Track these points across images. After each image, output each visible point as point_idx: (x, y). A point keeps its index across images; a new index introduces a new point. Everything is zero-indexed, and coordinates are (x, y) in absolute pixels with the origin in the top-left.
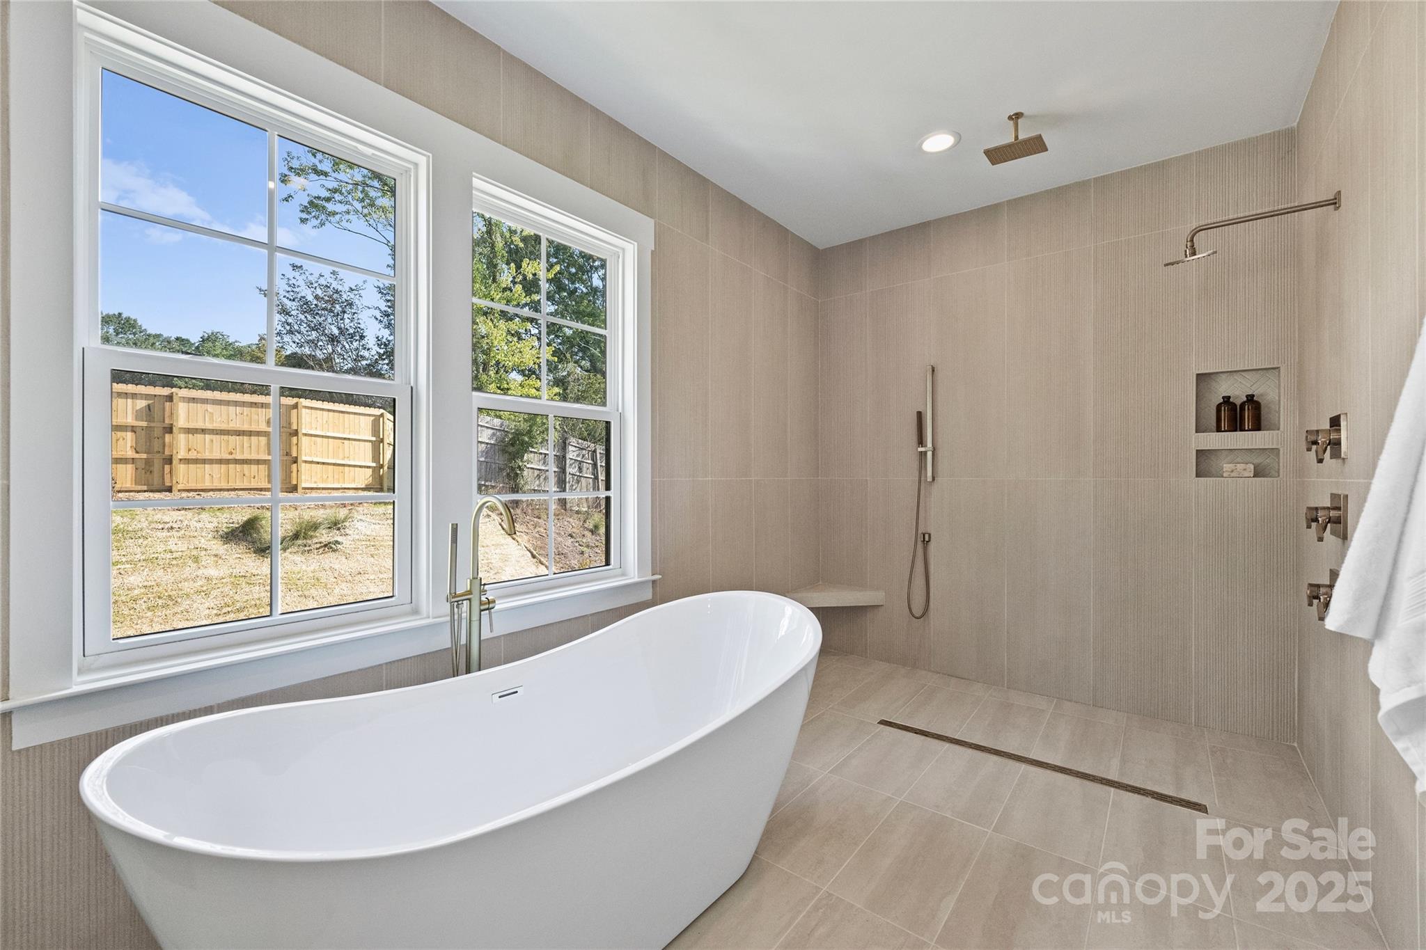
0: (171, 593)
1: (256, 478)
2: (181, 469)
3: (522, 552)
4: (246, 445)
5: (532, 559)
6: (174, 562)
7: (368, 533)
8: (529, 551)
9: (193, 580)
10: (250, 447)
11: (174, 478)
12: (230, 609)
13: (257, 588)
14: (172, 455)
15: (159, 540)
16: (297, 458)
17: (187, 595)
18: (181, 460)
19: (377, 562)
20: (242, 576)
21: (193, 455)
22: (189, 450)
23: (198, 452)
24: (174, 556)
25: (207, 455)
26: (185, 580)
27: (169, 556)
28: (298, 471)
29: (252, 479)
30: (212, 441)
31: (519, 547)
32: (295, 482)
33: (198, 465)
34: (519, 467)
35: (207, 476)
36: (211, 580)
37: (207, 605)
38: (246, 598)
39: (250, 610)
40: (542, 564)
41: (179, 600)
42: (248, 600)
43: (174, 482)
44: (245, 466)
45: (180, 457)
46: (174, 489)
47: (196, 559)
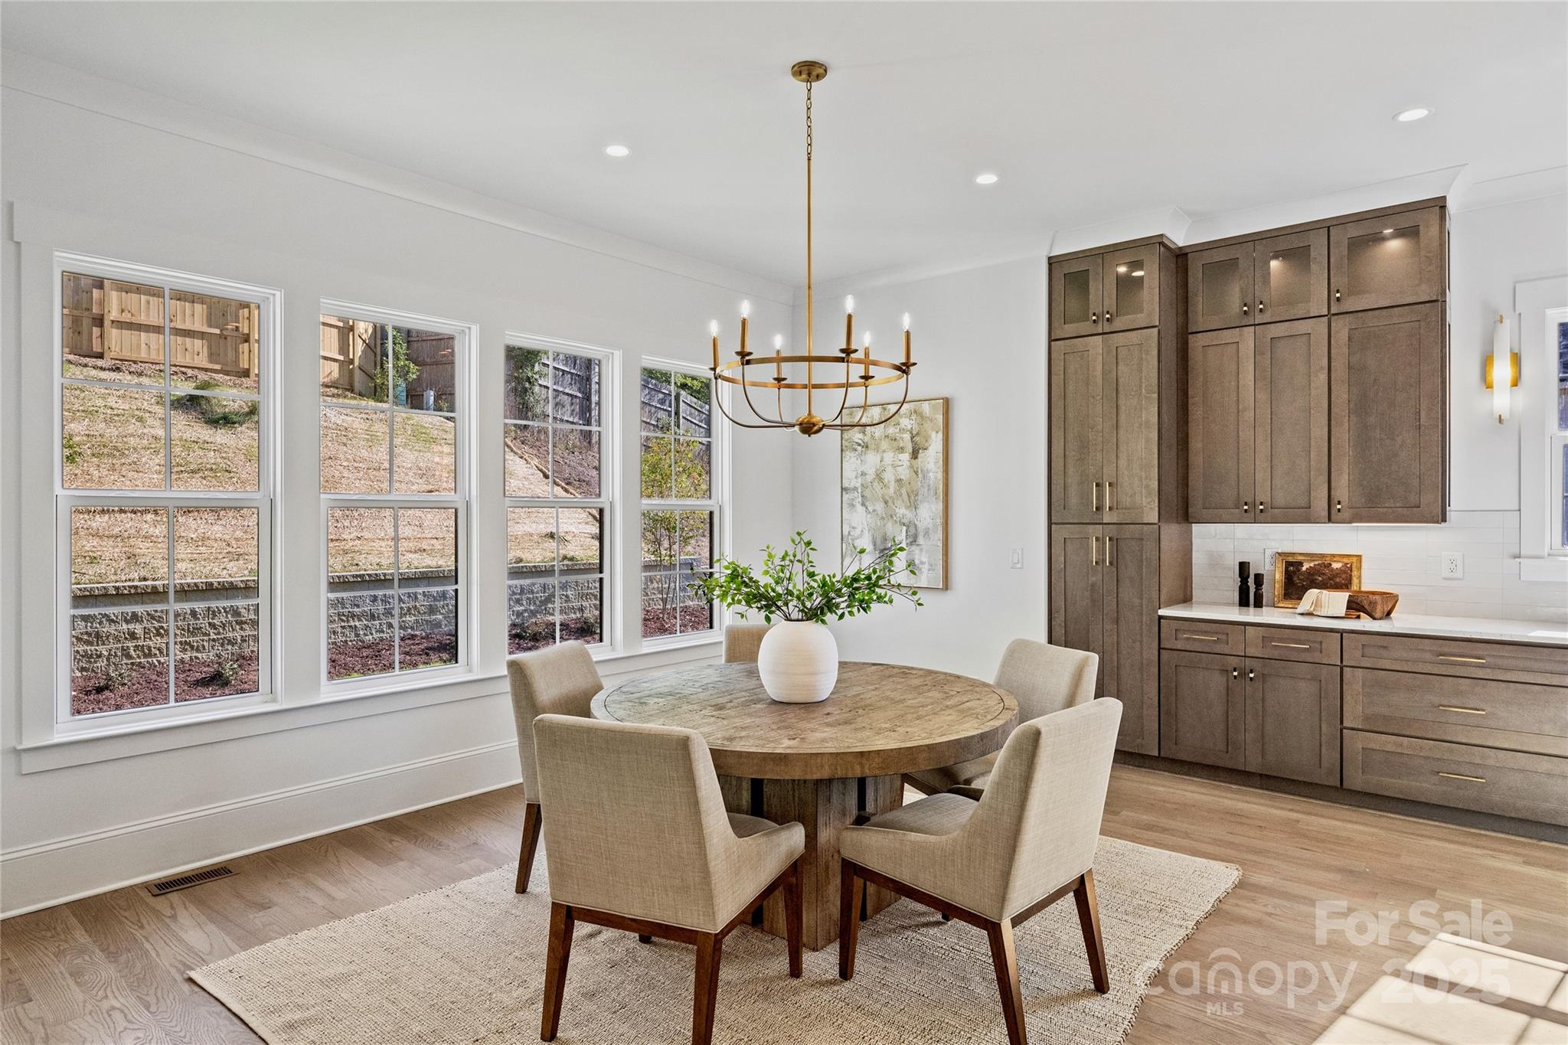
0: (116, 445)
1: (201, 355)
2: (113, 334)
3: (531, 471)
4: (188, 312)
5: (544, 479)
6: (117, 418)
7: (339, 422)
8: (541, 471)
9: (139, 436)
10: (193, 315)
11: (106, 343)
12: (183, 469)
13: (212, 453)
14: (103, 315)
15: (97, 396)
16: (248, 335)
17: (134, 449)
18: (113, 322)
19: (350, 451)
20: (194, 442)
21: (126, 317)
22: (123, 311)
23: (132, 315)
24: (115, 413)
25: (142, 319)
26: (132, 435)
27: (109, 411)
28: (250, 351)
29: (196, 356)
30: (148, 302)
31: (528, 465)
32: (246, 366)
33: (133, 332)
34: (528, 379)
35: (143, 345)
36: (160, 439)
37: (157, 461)
38: (200, 461)
39: (206, 473)
40: (558, 485)
41: (126, 452)
42: (202, 463)
43: (106, 348)
44: (187, 339)
45: (112, 318)
46: (106, 355)
47: (140, 419)
